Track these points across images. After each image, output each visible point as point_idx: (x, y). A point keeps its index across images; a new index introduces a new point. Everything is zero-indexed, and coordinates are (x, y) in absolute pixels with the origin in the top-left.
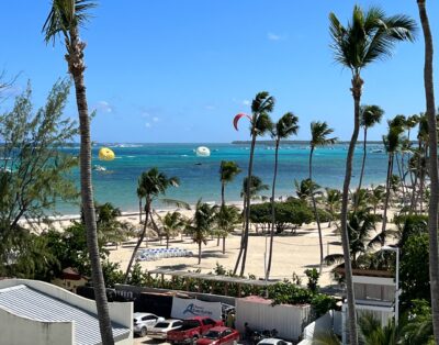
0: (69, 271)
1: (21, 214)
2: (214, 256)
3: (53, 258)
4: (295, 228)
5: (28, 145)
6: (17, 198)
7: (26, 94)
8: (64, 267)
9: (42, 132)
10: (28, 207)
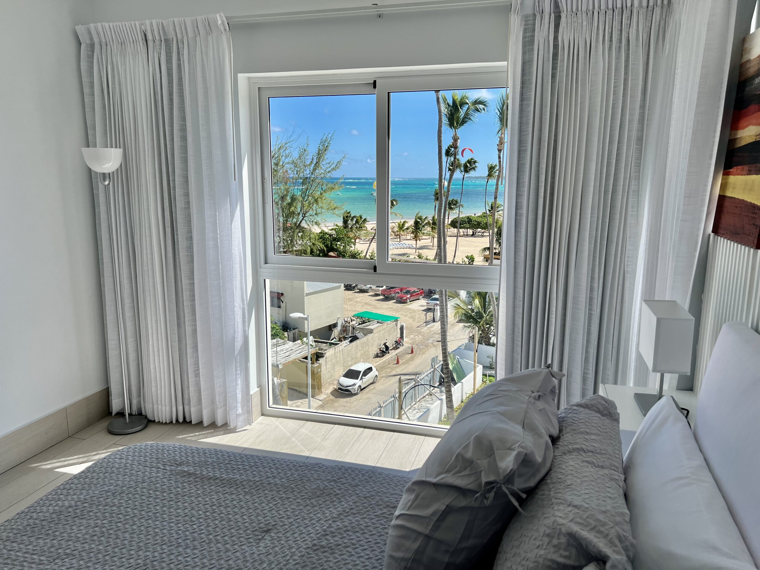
0: (331, 254)
2: (427, 249)
3: (322, 246)
4: (483, 233)
5: (307, 178)
7: (306, 145)
8: (329, 251)
9: (314, 170)
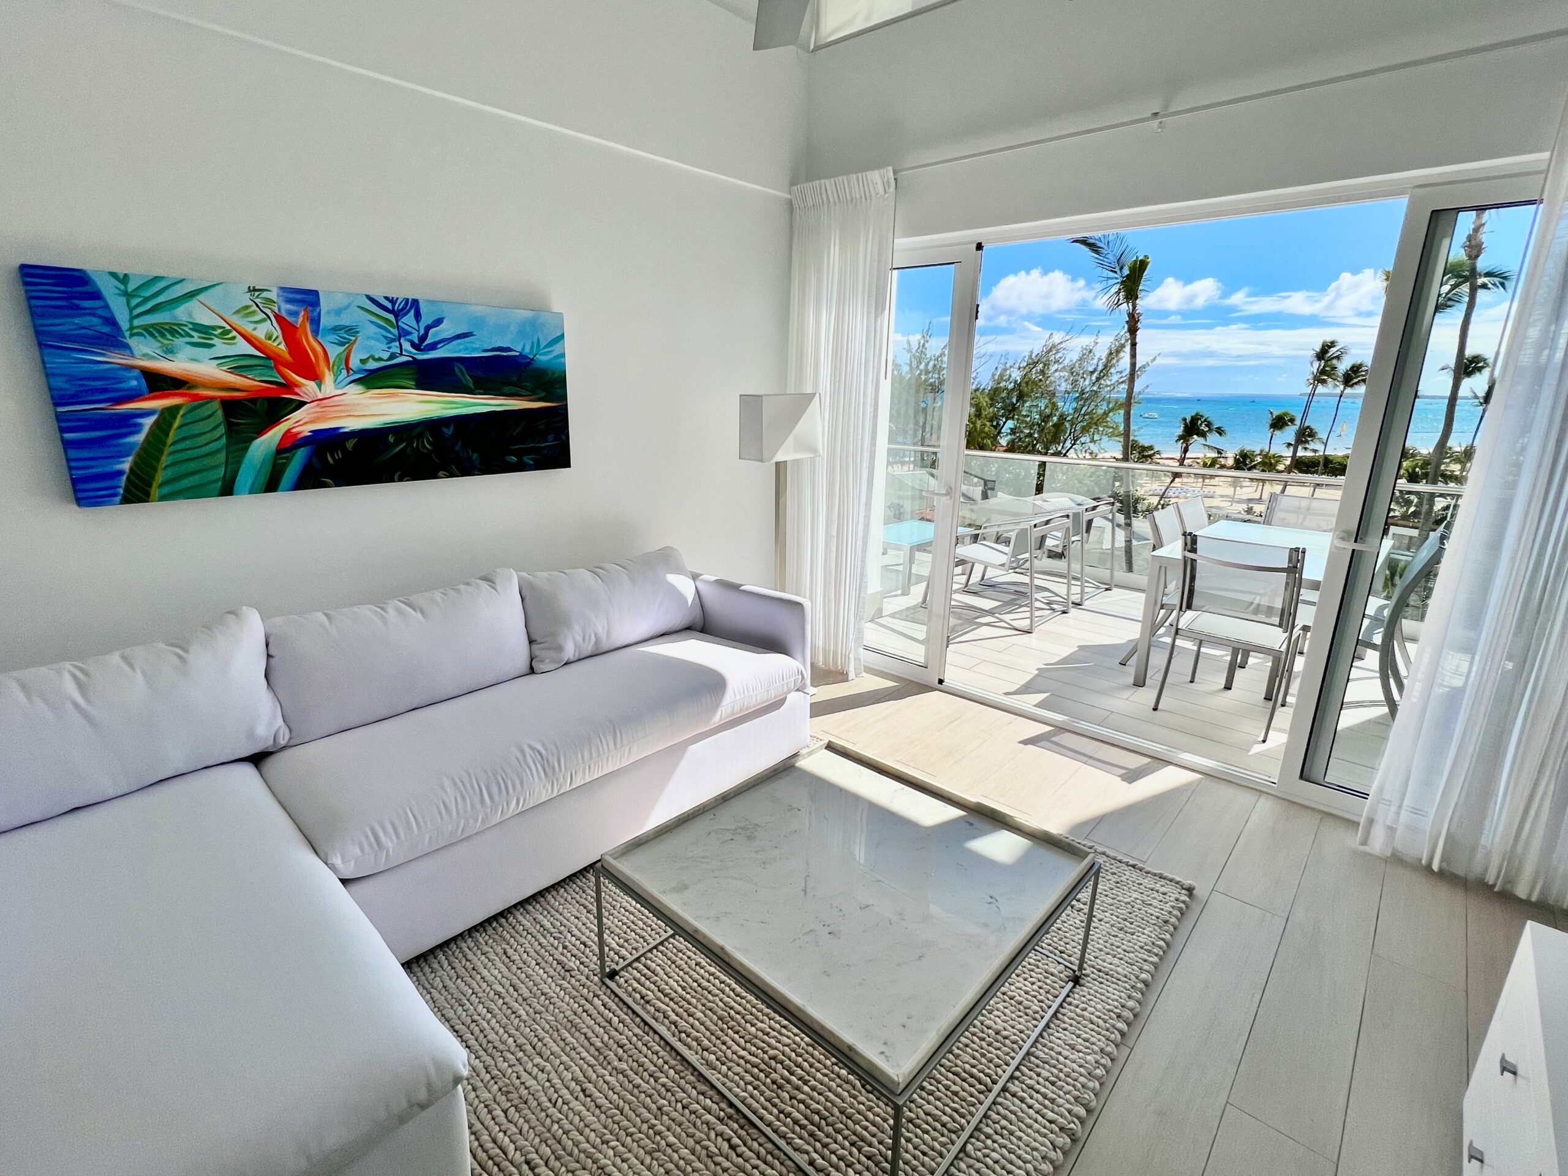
1: (1071, 448)
6: (1070, 434)
10: (1078, 442)
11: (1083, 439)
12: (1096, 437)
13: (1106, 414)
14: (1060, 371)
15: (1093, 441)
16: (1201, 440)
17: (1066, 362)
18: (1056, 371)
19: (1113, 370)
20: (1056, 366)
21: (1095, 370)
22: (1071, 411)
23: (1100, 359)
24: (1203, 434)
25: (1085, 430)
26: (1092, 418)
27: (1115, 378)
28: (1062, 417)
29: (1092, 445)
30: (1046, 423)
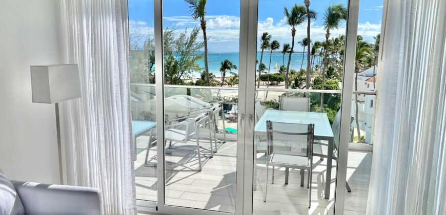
1: (181, 75)
6: (180, 69)
7: (184, 32)
9: (188, 47)
10: (184, 73)
11: (186, 72)
12: (191, 71)
13: (193, 61)
14: (173, 43)
15: (189, 72)
16: (229, 70)
17: (175, 39)
18: (171, 43)
19: (194, 43)
20: (170, 41)
21: (187, 43)
22: (179, 60)
23: (188, 38)
24: (229, 68)
25: (185, 68)
26: (188, 63)
27: (195, 46)
28: (176, 63)
29: (189, 74)
30: (170, 65)
